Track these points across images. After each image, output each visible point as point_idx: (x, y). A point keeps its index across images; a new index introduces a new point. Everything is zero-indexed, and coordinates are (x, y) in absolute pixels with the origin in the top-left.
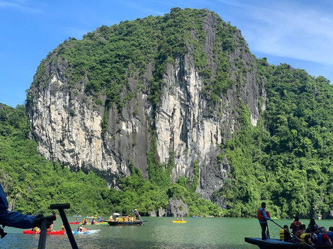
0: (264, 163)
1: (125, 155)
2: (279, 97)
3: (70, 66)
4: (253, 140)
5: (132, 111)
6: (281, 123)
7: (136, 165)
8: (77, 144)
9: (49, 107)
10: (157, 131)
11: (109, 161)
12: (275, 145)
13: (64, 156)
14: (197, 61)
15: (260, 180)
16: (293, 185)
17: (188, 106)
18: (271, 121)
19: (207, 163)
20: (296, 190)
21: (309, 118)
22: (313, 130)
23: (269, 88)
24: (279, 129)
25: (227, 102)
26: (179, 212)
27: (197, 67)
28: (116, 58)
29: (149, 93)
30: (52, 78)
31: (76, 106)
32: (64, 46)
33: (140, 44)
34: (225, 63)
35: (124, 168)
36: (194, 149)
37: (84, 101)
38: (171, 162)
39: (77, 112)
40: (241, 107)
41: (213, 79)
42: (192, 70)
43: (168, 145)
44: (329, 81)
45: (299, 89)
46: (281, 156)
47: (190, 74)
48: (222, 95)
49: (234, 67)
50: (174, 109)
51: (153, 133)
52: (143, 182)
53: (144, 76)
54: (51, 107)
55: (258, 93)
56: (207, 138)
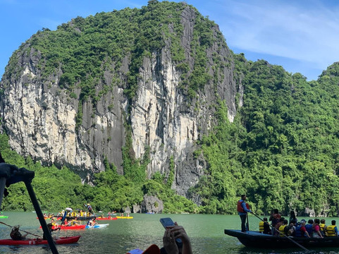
0: (240, 160)
1: (99, 150)
2: (256, 93)
3: (43, 58)
4: (229, 136)
5: (107, 106)
6: (258, 119)
7: (111, 161)
8: (49, 138)
9: (20, 100)
10: (133, 126)
11: (83, 156)
12: (251, 141)
13: (36, 151)
14: (174, 55)
15: (236, 177)
16: (269, 182)
17: (164, 100)
18: (247, 118)
19: (183, 159)
20: (271, 187)
21: (286, 114)
22: (289, 127)
23: (246, 83)
24: (255, 126)
25: (204, 98)
26: (154, 209)
27: (174, 61)
28: (91, 50)
29: (125, 87)
30: (24, 70)
31: (49, 99)
32: (38, 37)
33: (116, 37)
34: (203, 58)
35: (99, 163)
36: (170, 144)
37: (57, 94)
38: (146, 157)
39: (50, 105)
40: (218, 103)
41: (190, 74)
42: (169, 64)
43: (144, 140)
44: (306, 78)
45: (276, 85)
46: (257, 152)
47: (167, 68)
48: (199, 91)
49: (212, 62)
50: (150, 104)
51: (128, 128)
52: (118, 177)
53: (120, 69)
54: (23, 99)
55: (235, 88)
56: (183, 134)
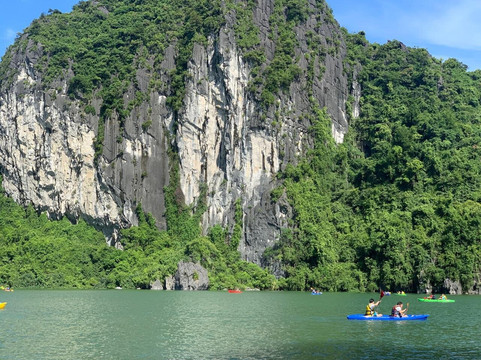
0: (349, 203)
1: (128, 195)
2: (381, 95)
3: (45, 54)
4: (334, 166)
5: (141, 123)
6: (381, 137)
7: (147, 209)
8: (57, 177)
9: (15, 120)
10: (181, 154)
11: (106, 203)
12: (368, 172)
13: (40, 196)
14: (241, 38)
15: (339, 230)
16: (387, 237)
17: (227, 111)
18: (366, 135)
19: (256, 203)
20: (392, 245)
21: (424, 126)
22: (428, 148)
23: (365, 80)
24: (377, 147)
25: (289, 105)
26: (192, 282)
27: (239, 48)
28: (118, 38)
29: (169, 93)
30: (19, 73)
31: (54, 117)
32: (41, 23)
33: (156, 16)
34: (289, 40)
35: (129, 213)
36: (236, 180)
37: (65, 108)
38: (201, 203)
39: (56, 126)
40: (314, 112)
41: (265, 67)
42: (233, 53)
43: (198, 176)
44: (466, 67)
45: (415, 81)
46: (376, 189)
47: (228, 59)
48: (280, 93)
49: (304, 46)
50: (206, 119)
51: (174, 158)
52: (156, 235)
53: (162, 66)
54: (18, 119)
55: (345, 88)
56: (256, 163)
